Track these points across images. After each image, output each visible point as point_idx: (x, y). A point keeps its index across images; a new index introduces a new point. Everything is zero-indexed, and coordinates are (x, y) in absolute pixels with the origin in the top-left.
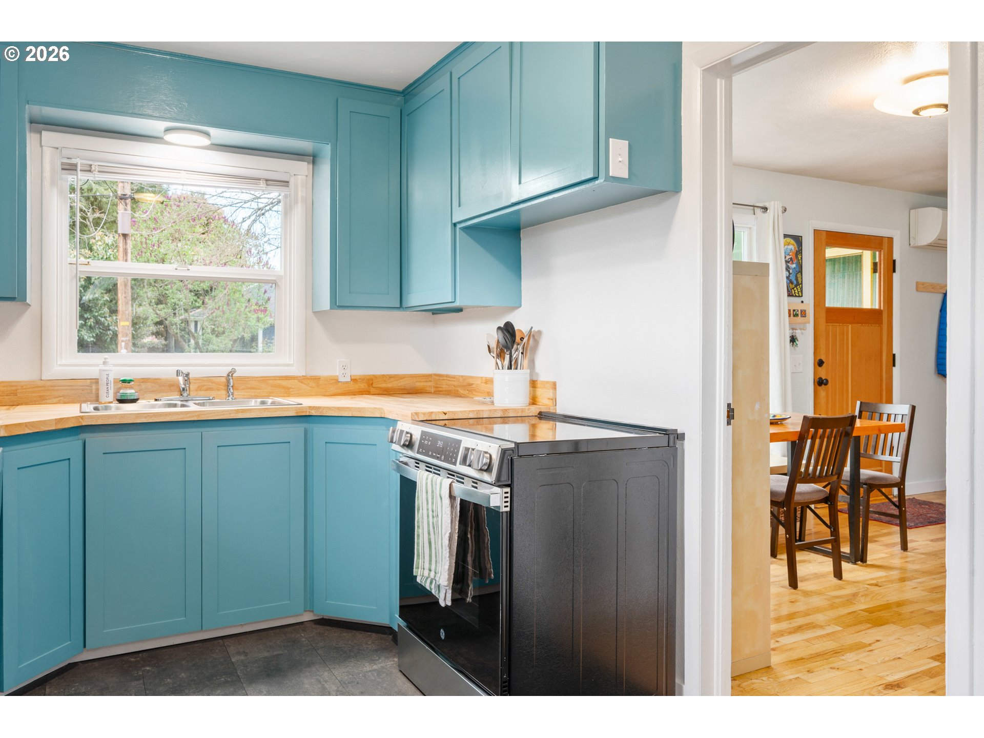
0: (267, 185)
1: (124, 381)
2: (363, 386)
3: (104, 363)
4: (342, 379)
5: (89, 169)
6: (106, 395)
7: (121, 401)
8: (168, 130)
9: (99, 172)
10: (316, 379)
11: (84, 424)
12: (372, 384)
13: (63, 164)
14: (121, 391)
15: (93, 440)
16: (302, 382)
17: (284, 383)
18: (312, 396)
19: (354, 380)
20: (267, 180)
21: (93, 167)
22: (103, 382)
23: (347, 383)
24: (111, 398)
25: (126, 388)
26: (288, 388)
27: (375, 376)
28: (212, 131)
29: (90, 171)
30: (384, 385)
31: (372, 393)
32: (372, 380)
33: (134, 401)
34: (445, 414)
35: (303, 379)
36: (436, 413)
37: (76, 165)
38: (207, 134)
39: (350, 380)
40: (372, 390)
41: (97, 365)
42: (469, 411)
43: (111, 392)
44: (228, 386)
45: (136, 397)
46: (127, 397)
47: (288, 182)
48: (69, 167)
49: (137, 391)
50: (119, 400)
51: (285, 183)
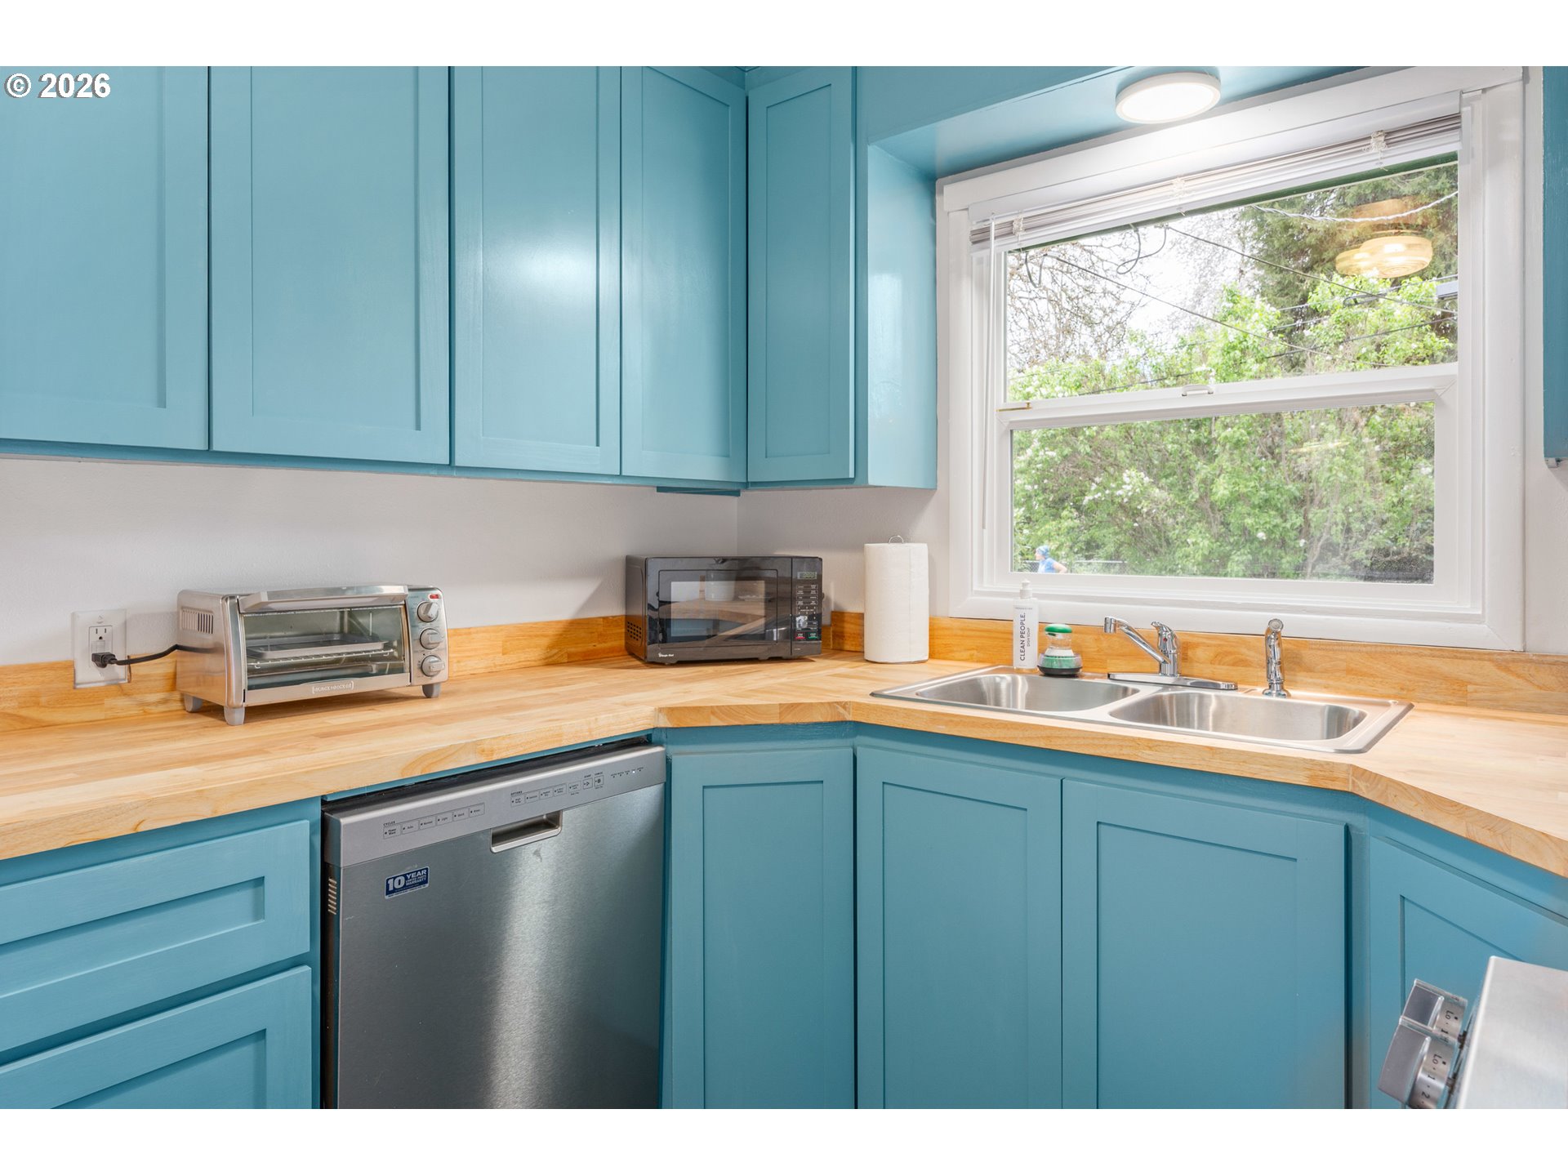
0: (1389, 145)
1: (1053, 631)
3: (1024, 591)
5: (1007, 230)
6: (1020, 657)
8: (1121, 91)
9: (1026, 228)
10: (1559, 664)
11: (847, 719)
13: (974, 233)
14: (1047, 651)
16: (1509, 671)
17: (1445, 666)
21: (1014, 223)
22: (1015, 628)
24: (1032, 665)
25: (1056, 645)
26: (1463, 683)
29: (1011, 233)
37: (987, 230)
41: (1011, 594)
43: (1032, 650)
44: (1269, 662)
45: (1073, 666)
46: (1056, 666)
47: (1457, 116)
48: (980, 237)
49: (1077, 653)
50: (1042, 669)
51: (1448, 122)
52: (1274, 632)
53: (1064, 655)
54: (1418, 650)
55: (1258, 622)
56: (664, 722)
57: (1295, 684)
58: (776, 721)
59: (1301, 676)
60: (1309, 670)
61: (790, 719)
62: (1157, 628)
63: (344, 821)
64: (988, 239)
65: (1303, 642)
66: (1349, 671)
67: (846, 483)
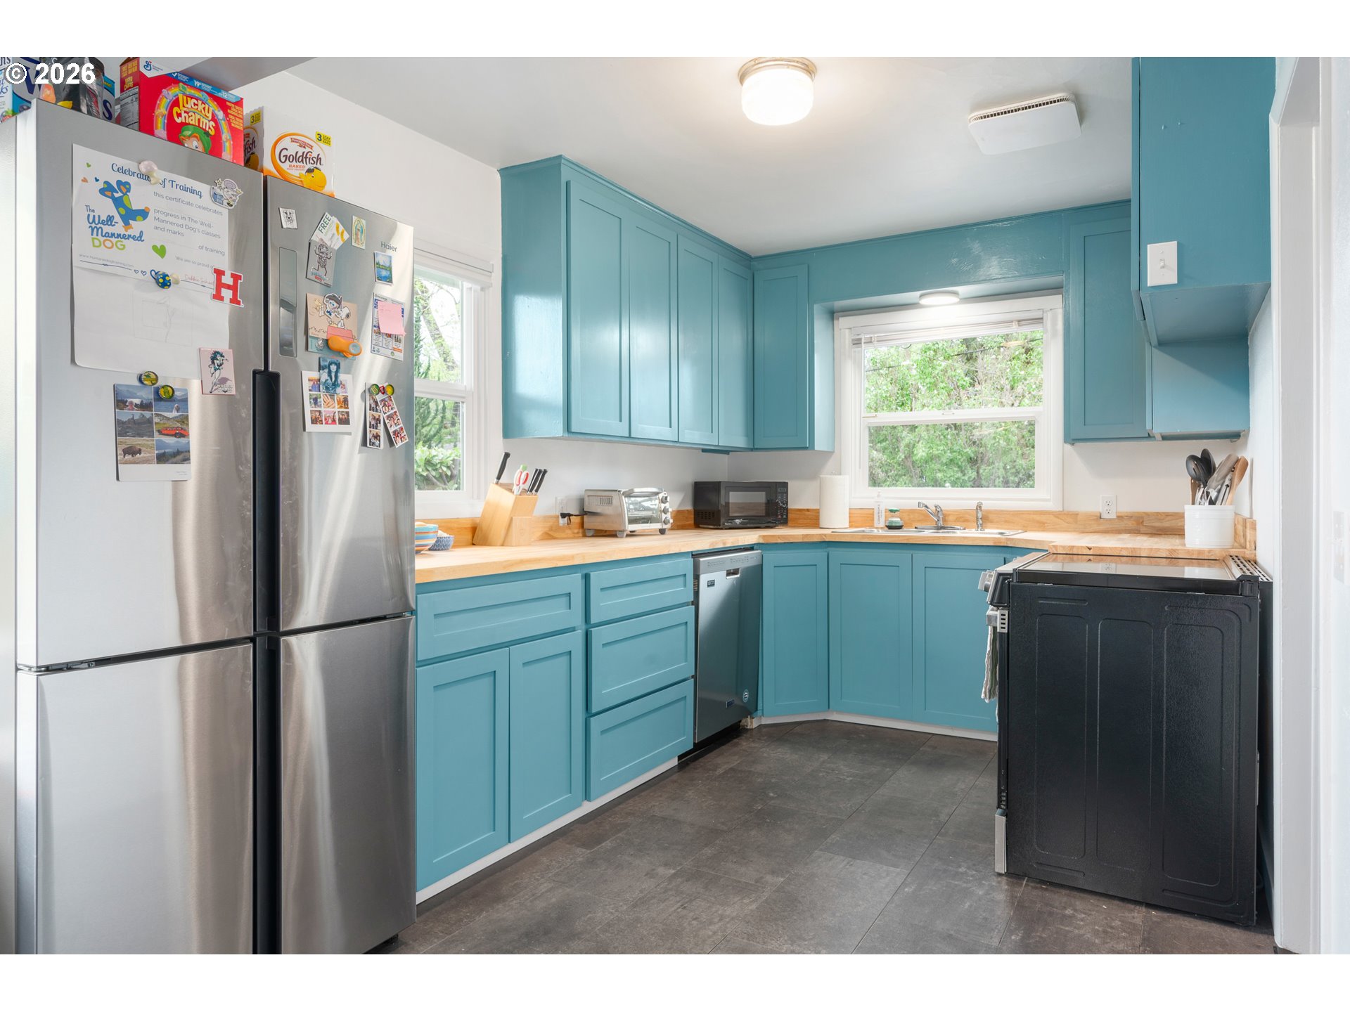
0: (1019, 325)
1: (890, 511)
2: (1131, 524)
3: (878, 496)
4: (1105, 516)
5: (869, 340)
6: (881, 522)
7: (890, 527)
8: (919, 296)
9: (878, 341)
10: (1075, 515)
11: (827, 540)
12: (1143, 522)
13: (853, 340)
14: (890, 519)
15: (837, 553)
16: (1058, 518)
17: (1037, 518)
18: (1069, 531)
19: (1120, 517)
20: (1019, 321)
21: (873, 339)
22: (876, 511)
23: (1110, 520)
24: (882, 524)
25: (893, 516)
26: (1045, 524)
27: (1147, 514)
28: (959, 290)
29: (871, 342)
30: (1157, 524)
31: (1143, 532)
32: (1143, 517)
33: (899, 528)
34: (1090, 549)
35: (1057, 515)
36: (1078, 547)
37: (860, 340)
38: (955, 293)
39: (1115, 517)
40: (1143, 529)
41: (873, 498)
42: (1122, 548)
43: (882, 519)
44: (977, 518)
45: (901, 524)
46: (894, 525)
47: (1042, 318)
48: (857, 342)
49: (901, 520)
50: (887, 526)
51: (1039, 320)
52: (979, 507)
53: (896, 520)
54: (1029, 512)
55: (973, 505)
56: (761, 541)
57: (986, 527)
58: (801, 541)
59: (989, 524)
60: (991, 522)
61: (806, 540)
62: (936, 507)
63: (701, 559)
64: (861, 343)
65: (989, 512)
66: (1006, 521)
67: (806, 448)
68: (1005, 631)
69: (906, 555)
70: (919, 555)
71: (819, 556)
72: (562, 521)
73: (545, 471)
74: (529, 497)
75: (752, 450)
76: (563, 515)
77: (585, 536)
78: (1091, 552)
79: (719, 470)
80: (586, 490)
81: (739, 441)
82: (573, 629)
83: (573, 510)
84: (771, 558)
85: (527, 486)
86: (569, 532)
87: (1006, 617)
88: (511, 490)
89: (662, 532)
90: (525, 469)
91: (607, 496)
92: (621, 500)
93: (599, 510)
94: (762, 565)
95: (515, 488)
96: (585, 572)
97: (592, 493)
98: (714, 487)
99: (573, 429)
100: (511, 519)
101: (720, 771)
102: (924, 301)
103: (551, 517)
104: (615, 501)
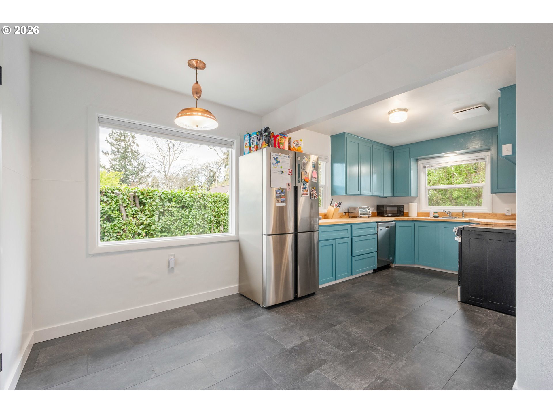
1: (435, 213)
3: (431, 208)
4: (506, 214)
7: (435, 217)
8: (444, 154)
9: (431, 167)
10: (496, 214)
11: (414, 220)
13: (423, 167)
14: (435, 215)
15: (417, 223)
17: (483, 215)
20: (477, 159)
22: (430, 213)
23: (509, 216)
24: (432, 216)
26: (485, 217)
28: (457, 152)
29: (429, 167)
33: (438, 217)
34: (493, 223)
35: (490, 214)
37: (426, 166)
38: (456, 153)
39: (511, 215)
41: (429, 209)
44: (462, 215)
45: (438, 216)
47: (485, 158)
48: (425, 167)
49: (438, 215)
51: (484, 159)
52: (463, 212)
53: (437, 215)
54: (480, 213)
55: (461, 211)
56: (395, 220)
57: (466, 217)
58: (407, 220)
59: (467, 217)
60: (468, 216)
62: (449, 212)
63: (379, 224)
65: (467, 213)
66: (472, 216)
67: (409, 196)
68: (460, 242)
69: (438, 224)
70: (442, 225)
71: (412, 224)
72: (344, 214)
73: (341, 203)
74: (337, 208)
75: (393, 196)
76: (344, 213)
77: (349, 217)
78: (493, 224)
79: (384, 202)
80: (350, 207)
81: (390, 194)
82: (348, 237)
83: (347, 211)
84: (398, 224)
85: (337, 206)
86: (345, 216)
87: (461, 239)
88: (333, 207)
89: (369, 217)
90: (337, 202)
91: (355, 208)
92: (358, 209)
93: (353, 212)
94: (396, 226)
95: (334, 206)
96: (351, 225)
97: (351, 208)
98: (383, 206)
99: (347, 193)
100: (334, 213)
101: (384, 274)
102: (445, 155)
103: (342, 213)
104: (357, 210)
